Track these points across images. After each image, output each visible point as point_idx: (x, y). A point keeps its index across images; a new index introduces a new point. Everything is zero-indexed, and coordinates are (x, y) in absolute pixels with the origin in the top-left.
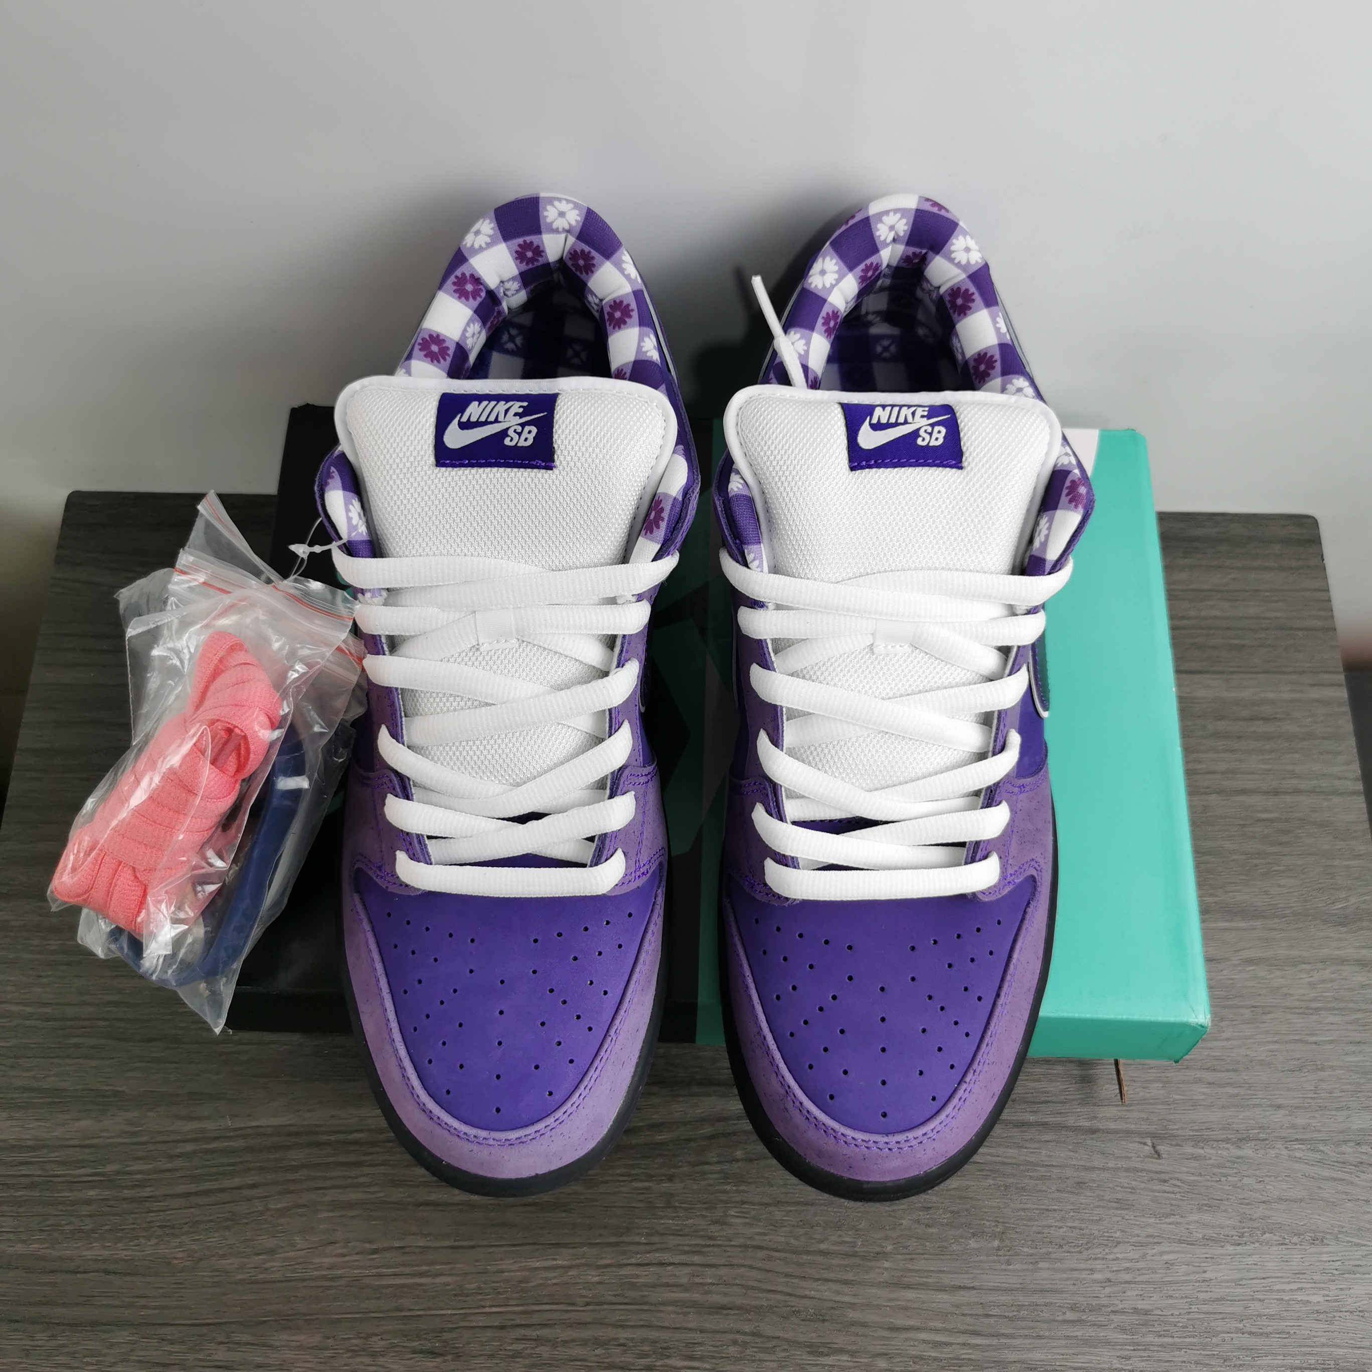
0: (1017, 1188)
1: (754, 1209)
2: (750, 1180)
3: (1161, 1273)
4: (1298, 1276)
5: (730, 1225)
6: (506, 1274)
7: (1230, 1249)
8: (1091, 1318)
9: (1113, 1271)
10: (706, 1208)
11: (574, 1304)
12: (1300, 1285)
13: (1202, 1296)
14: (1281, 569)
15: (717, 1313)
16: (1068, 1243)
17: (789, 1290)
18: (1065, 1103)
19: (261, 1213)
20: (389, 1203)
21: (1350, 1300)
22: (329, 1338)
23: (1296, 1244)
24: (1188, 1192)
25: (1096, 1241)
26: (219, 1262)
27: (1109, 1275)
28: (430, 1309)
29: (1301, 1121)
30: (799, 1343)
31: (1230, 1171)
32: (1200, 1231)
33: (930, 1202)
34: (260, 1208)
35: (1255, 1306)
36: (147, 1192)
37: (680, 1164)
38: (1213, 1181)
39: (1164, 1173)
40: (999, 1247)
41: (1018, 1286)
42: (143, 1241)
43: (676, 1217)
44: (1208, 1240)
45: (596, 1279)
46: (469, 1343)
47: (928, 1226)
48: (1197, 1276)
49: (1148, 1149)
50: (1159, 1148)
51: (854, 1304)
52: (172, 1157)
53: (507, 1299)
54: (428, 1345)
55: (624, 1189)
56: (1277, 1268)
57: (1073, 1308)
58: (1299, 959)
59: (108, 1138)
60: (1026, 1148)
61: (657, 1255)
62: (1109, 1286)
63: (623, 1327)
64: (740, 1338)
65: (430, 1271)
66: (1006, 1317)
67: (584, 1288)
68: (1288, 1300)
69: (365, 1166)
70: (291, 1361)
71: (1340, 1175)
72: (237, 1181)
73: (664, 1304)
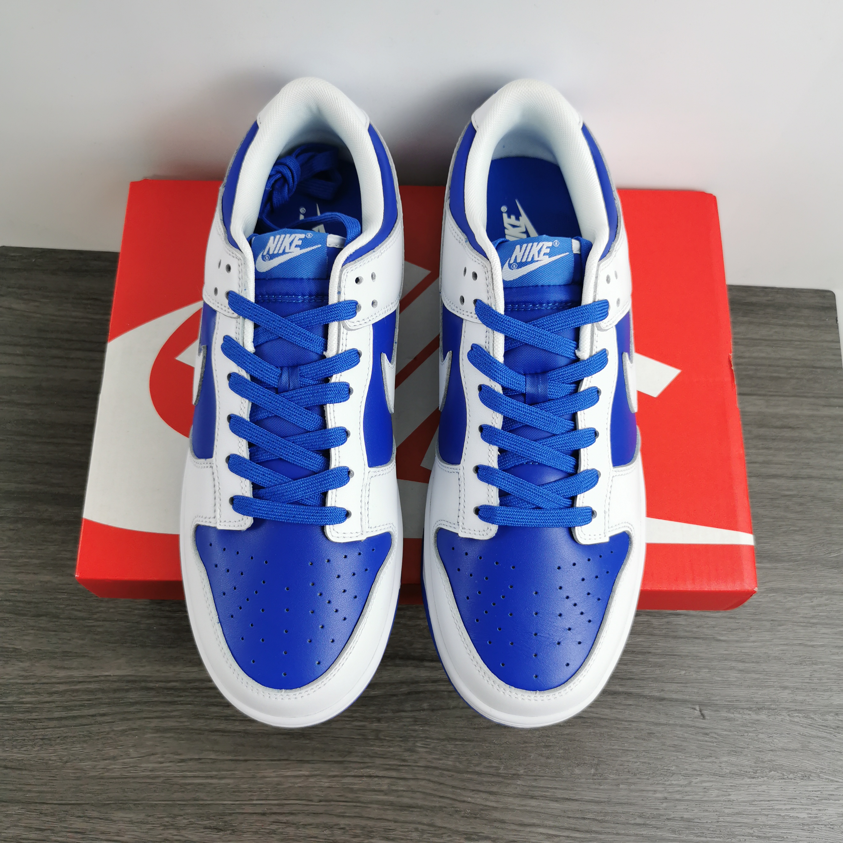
0: (608, 735)
1: (432, 742)
2: (431, 723)
3: (700, 795)
4: (792, 800)
5: (417, 752)
6: (268, 779)
7: (748, 781)
8: (654, 823)
9: (669, 792)
10: (402, 741)
11: (311, 801)
12: (792, 806)
13: (727, 811)
14: (809, 326)
15: (405, 810)
16: (641, 772)
17: (454, 797)
18: (644, 680)
19: (108, 733)
20: (192, 729)
21: (825, 817)
22: (150, 816)
23: (791, 779)
24: (722, 742)
25: (658, 772)
26: (79, 764)
27: (666, 795)
28: (217, 800)
29: (800, 698)
30: (459, 832)
31: (751, 729)
32: (728, 768)
33: (550, 742)
34: (107, 730)
35: (762, 819)
36: (34, 716)
37: (386, 711)
38: (739, 735)
39: (705, 728)
40: (594, 773)
41: (606, 800)
42: (29, 747)
43: (383, 745)
44: (733, 774)
45: (327, 785)
46: (242, 823)
47: (548, 758)
48: (725, 798)
49: (697, 713)
50: (705, 712)
51: (497, 808)
52: (51, 694)
53: (267, 795)
54: (215, 824)
55: (347, 726)
56: (777, 794)
57: (641, 816)
58: (805, 590)
59: (10, 679)
60: (616, 709)
61: (368, 770)
62: (666, 802)
63: (343, 816)
64: (420, 827)
65: (217, 775)
66: (596, 820)
67: (319, 791)
68: (784, 816)
69: (178, 704)
70: (125, 831)
71: (824, 735)
72: (92, 711)
73: (371, 803)
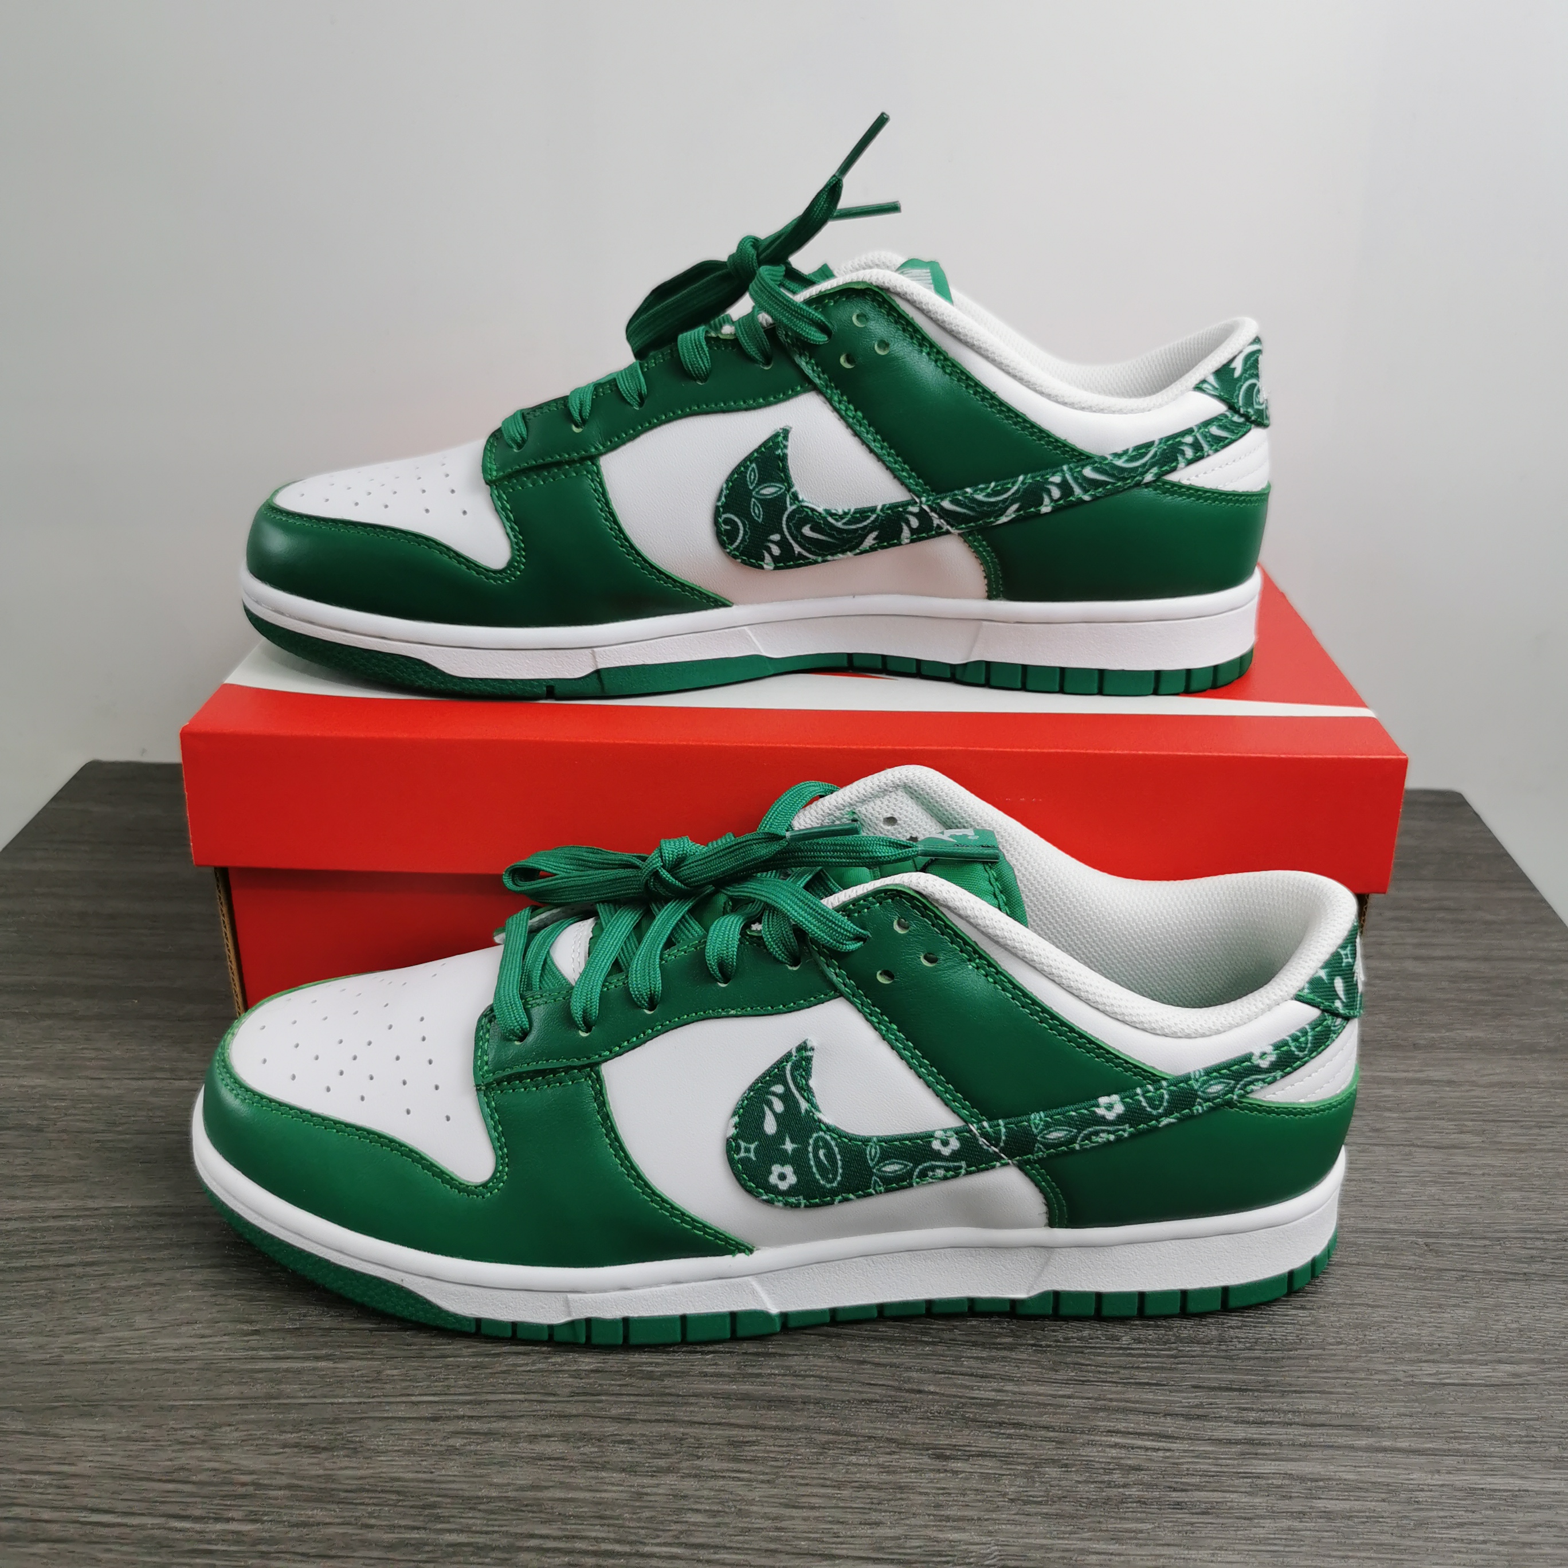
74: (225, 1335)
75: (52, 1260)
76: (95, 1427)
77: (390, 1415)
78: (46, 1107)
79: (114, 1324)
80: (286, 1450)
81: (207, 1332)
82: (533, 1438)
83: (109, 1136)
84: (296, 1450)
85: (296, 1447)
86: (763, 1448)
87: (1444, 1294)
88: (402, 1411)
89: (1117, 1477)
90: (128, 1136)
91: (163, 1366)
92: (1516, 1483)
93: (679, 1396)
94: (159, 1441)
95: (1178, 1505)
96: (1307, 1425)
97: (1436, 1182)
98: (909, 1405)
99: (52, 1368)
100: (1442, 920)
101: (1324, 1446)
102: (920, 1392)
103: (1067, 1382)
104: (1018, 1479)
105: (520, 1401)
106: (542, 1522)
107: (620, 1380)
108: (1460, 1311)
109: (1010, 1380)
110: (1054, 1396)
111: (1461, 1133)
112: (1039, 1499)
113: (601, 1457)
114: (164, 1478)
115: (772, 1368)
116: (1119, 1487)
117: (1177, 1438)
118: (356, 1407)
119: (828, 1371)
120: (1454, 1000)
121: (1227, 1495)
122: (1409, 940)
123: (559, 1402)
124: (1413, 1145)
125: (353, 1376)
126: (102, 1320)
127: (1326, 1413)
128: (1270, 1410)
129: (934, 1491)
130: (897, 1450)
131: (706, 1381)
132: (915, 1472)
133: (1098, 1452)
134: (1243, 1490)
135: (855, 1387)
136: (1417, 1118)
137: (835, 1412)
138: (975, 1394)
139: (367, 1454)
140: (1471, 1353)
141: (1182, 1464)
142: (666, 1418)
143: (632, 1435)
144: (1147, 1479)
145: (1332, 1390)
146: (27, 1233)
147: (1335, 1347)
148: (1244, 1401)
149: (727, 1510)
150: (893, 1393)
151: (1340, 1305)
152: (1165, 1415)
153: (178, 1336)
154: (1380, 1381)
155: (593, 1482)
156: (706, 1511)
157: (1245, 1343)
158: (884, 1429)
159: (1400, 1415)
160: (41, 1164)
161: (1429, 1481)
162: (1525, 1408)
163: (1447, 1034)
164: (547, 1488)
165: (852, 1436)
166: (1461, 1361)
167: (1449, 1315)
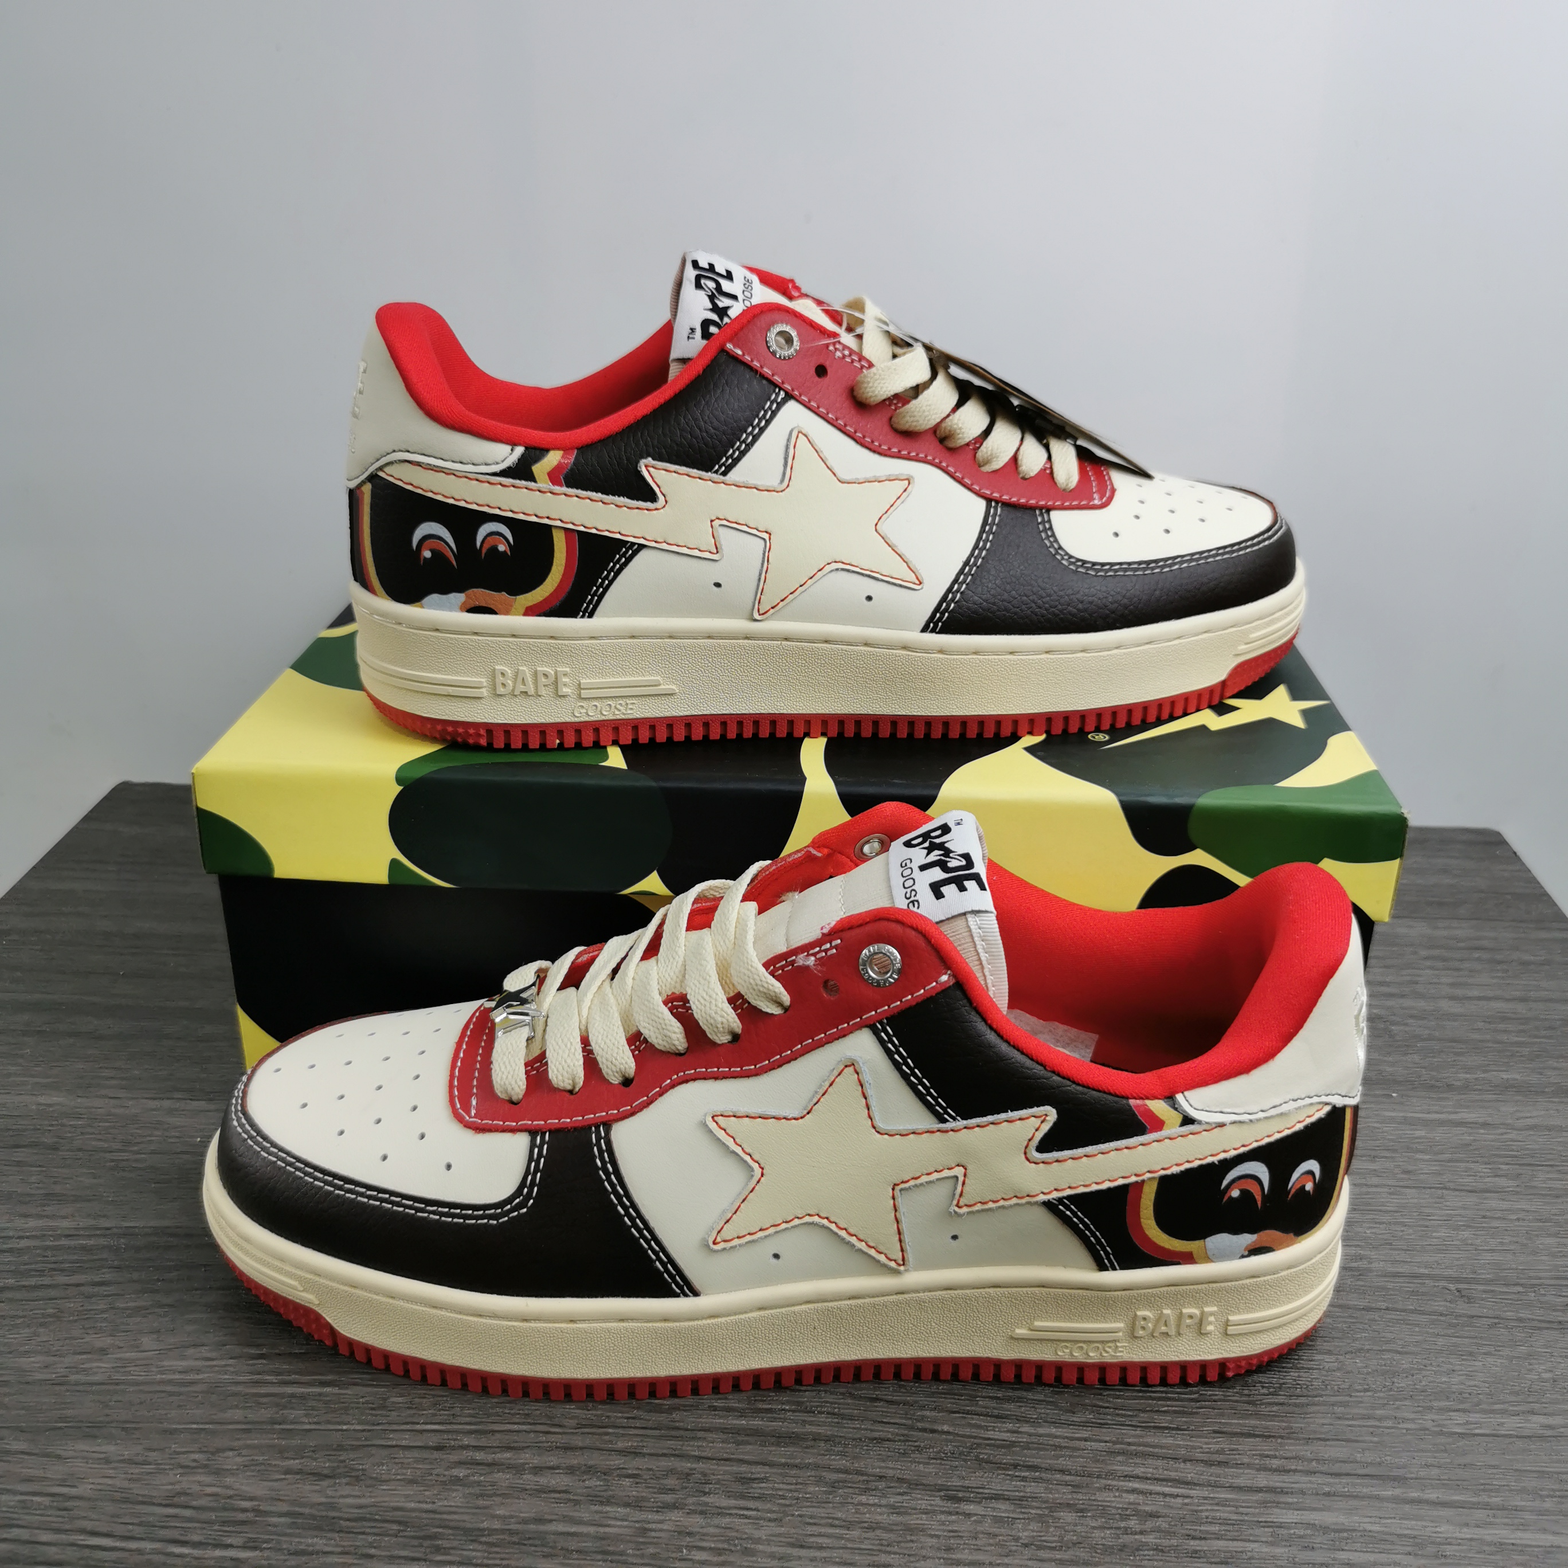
74: (231, 1358)
75: (62, 1279)
76: (97, 1449)
77: (394, 1443)
78: (63, 1125)
79: (121, 1345)
80: (287, 1476)
81: (213, 1355)
82: (537, 1470)
83: (125, 1156)
84: (298, 1477)
85: (297, 1473)
86: (771, 1485)
87: (1475, 1341)
88: (406, 1439)
89: (1133, 1523)
90: (143, 1156)
91: (169, 1388)
92: (1548, 1539)
93: (687, 1430)
94: (161, 1464)
95: (1195, 1554)
96: (1331, 1474)
97: (1470, 1227)
98: (922, 1445)
99: (57, 1388)
100: (1478, 959)
101: (1349, 1496)
102: (933, 1431)
103: (1084, 1424)
104: (1031, 1523)
105: (525, 1431)
106: (544, 1556)
107: (628, 1413)
108: (1490, 1360)
109: (1027, 1422)
110: (1072, 1439)
111: (1496, 1176)
112: (1054, 1545)
113: (605, 1491)
114: (164, 1502)
115: (783, 1404)
116: (1136, 1534)
117: (1195, 1484)
118: (360, 1435)
119: (839, 1408)
120: (1488, 1041)
121: (1247, 1544)
122: (1444, 980)
123: (564, 1433)
124: (1446, 1188)
125: (358, 1403)
126: (109, 1340)
127: (1351, 1462)
128: (1295, 1458)
129: (945, 1534)
130: (909, 1491)
131: (715, 1415)
132: (926, 1513)
133: (1115, 1497)
134: (1264, 1539)
135: (868, 1425)
136: (1449, 1161)
137: (846, 1450)
138: (990, 1434)
139: (369, 1482)
140: (1504, 1403)
141: (1201, 1511)
142: (674, 1452)
143: (639, 1469)
144: (1165, 1525)
145: (1358, 1438)
146: (38, 1251)
147: (1362, 1394)
148: (1266, 1447)
149: (733, 1549)
150: (906, 1432)
151: (1368, 1351)
152: (1185, 1461)
153: (183, 1358)
154: (1407, 1429)
155: (597, 1517)
156: (711, 1548)
157: (1268, 1388)
158: (894, 1468)
159: (1427, 1466)
160: (55, 1183)
161: (1458, 1535)
162: (1559, 1461)
163: (1482, 1075)
164: (551, 1521)
165: (862, 1475)
166: (1492, 1412)
167: (1481, 1363)
